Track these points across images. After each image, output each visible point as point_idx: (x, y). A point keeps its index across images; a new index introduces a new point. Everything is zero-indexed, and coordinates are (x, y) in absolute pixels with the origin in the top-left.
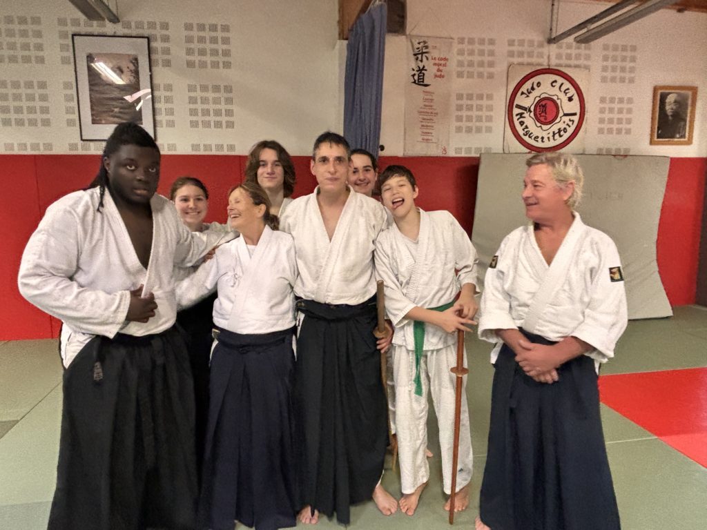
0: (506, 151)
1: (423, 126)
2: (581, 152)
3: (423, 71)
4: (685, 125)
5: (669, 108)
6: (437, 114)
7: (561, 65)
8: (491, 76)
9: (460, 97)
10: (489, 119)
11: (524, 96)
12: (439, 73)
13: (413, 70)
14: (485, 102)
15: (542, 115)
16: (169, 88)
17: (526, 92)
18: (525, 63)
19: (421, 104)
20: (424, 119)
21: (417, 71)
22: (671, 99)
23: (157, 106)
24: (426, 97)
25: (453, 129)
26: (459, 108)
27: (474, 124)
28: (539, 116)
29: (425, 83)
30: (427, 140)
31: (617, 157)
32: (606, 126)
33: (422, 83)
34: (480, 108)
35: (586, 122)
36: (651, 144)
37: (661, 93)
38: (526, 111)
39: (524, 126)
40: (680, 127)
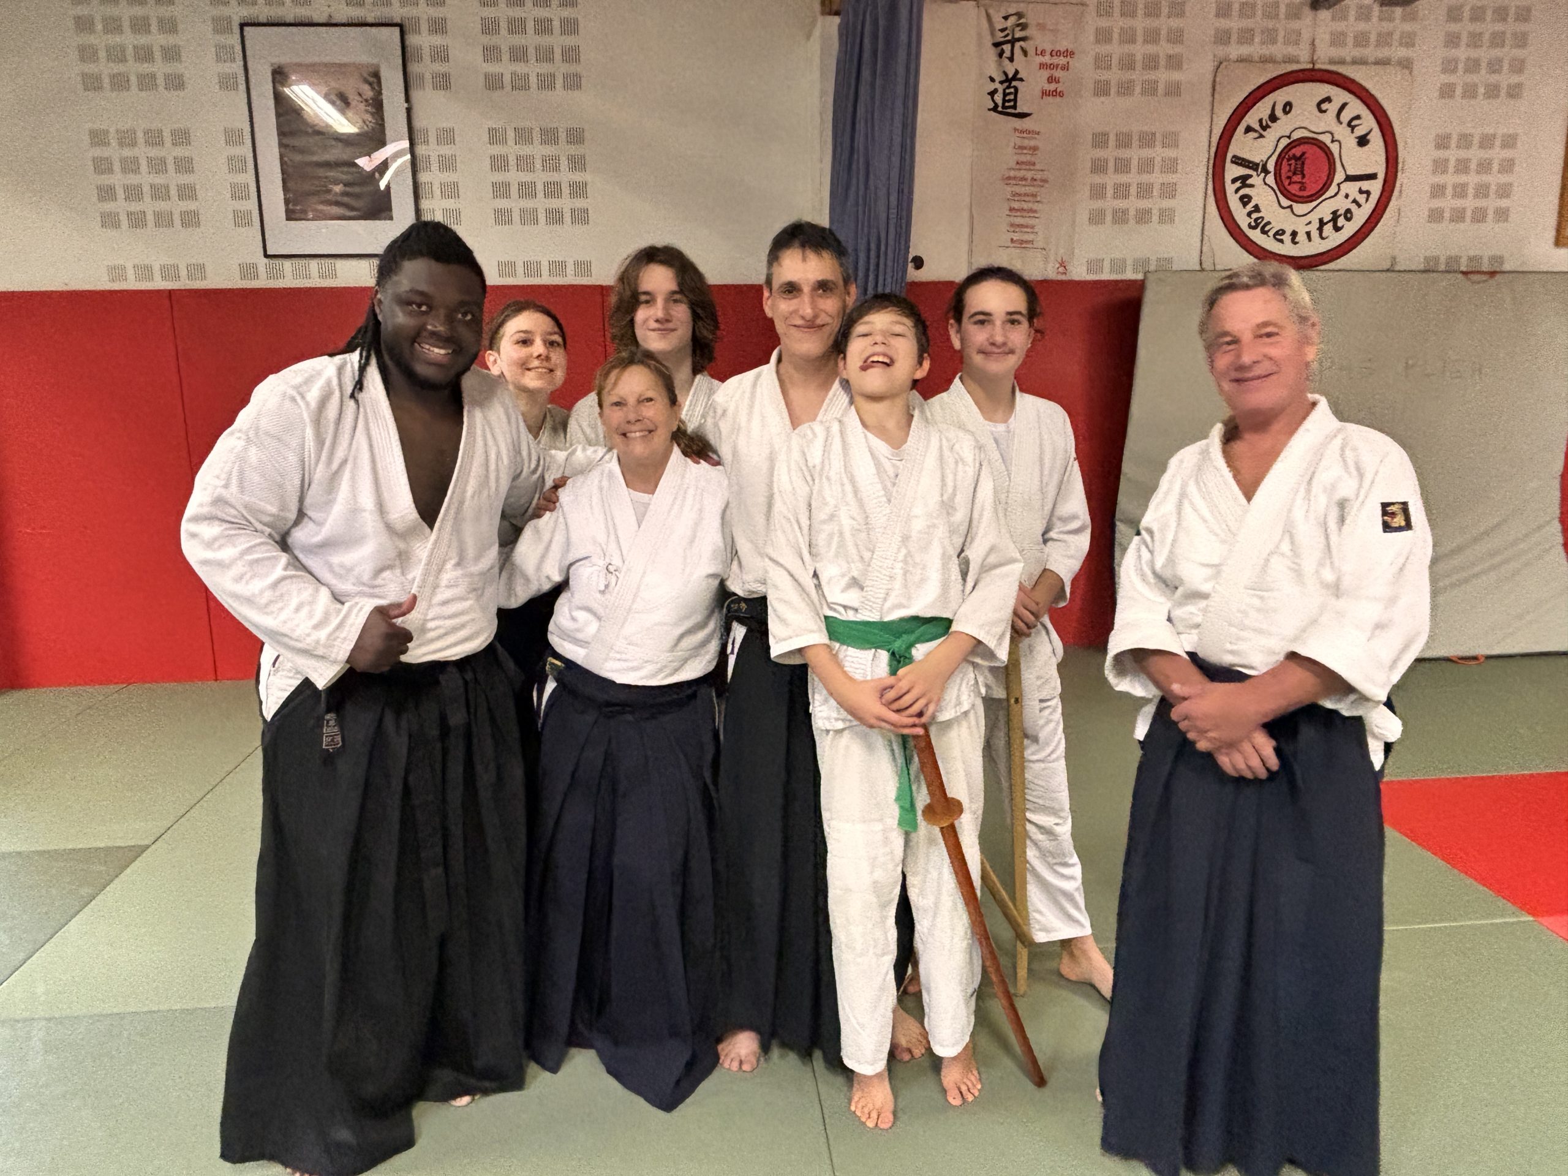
0: (1207, 265)
1: (1011, 210)
2: (1385, 267)
3: (1014, 83)
6: (1045, 181)
7: (1342, 62)
8: (1174, 90)
9: (1100, 140)
10: (1170, 191)
11: (1252, 135)
12: (1053, 87)
13: (992, 80)
14: (1159, 153)
15: (1294, 179)
16: (447, 136)
17: (1257, 127)
18: (1256, 58)
19: (1009, 157)
20: (1015, 194)
21: (1001, 82)
23: (423, 177)
24: (1021, 143)
25: (1083, 216)
26: (1099, 167)
27: (1133, 204)
28: (1286, 183)
29: (1019, 110)
30: (1022, 242)
31: (1470, 276)
32: (1448, 203)
33: (1012, 111)
34: (1147, 166)
35: (1401, 195)
36: (1558, 244)
38: (1256, 170)
39: (1249, 207)
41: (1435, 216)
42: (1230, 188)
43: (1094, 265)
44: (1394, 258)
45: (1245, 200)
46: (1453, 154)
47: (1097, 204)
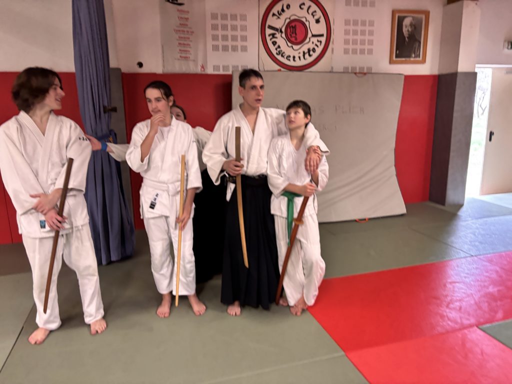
0: (261, 69)
1: (180, 44)
2: (329, 70)
4: (419, 46)
5: (405, 31)
6: (192, 32)
9: (214, 16)
10: (244, 39)
11: (275, 17)
14: (238, 23)
15: (292, 36)
17: (277, 14)
19: (177, 22)
20: (180, 37)
22: (407, 22)
24: (180, 16)
25: (210, 47)
26: (215, 27)
27: (230, 43)
28: (289, 37)
29: (179, 2)
30: (185, 57)
31: (357, 74)
32: (351, 47)
33: (176, 2)
34: (234, 28)
35: (333, 43)
36: (390, 63)
37: (399, 17)
38: (278, 31)
39: (276, 46)
40: (415, 48)
41: (346, 52)
42: (268, 38)
43: (216, 68)
44: (332, 68)
45: (274, 43)
46: (351, 28)
47: (215, 43)
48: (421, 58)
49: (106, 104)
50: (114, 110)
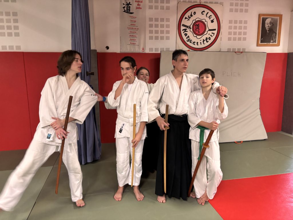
1: (130, 36)
2: (219, 51)
3: (129, 5)
4: (276, 35)
5: (267, 26)
6: (138, 29)
7: (207, 3)
8: (168, 8)
9: (151, 19)
10: (168, 32)
12: (139, 6)
13: (124, 4)
14: (165, 23)
15: (197, 30)
17: (188, 18)
19: (129, 23)
20: (131, 32)
21: (126, 5)
24: (131, 19)
25: (148, 38)
26: (151, 26)
27: (159, 35)
28: (195, 31)
29: (131, 12)
30: (133, 43)
31: (237, 53)
32: (232, 36)
33: (129, 12)
34: (162, 26)
35: (221, 34)
36: (257, 46)
37: (263, 18)
38: (188, 28)
39: (187, 36)
40: (273, 37)
41: (229, 39)
42: (182, 32)
43: (151, 49)
44: (220, 49)
45: (186, 35)
46: (233, 25)
47: (151, 35)
48: (277, 43)
49: (88, 71)
50: (93, 74)
